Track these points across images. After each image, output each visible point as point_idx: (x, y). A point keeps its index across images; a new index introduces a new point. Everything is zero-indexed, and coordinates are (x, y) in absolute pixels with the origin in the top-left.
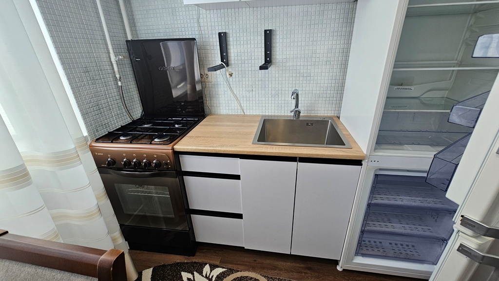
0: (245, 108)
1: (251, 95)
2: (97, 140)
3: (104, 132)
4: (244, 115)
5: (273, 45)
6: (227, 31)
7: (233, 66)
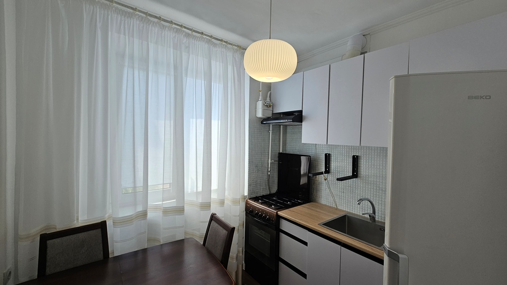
0: (338, 204)
1: (342, 195)
2: (250, 199)
3: (254, 196)
4: (337, 209)
5: (359, 165)
6: (331, 153)
7: (332, 174)
